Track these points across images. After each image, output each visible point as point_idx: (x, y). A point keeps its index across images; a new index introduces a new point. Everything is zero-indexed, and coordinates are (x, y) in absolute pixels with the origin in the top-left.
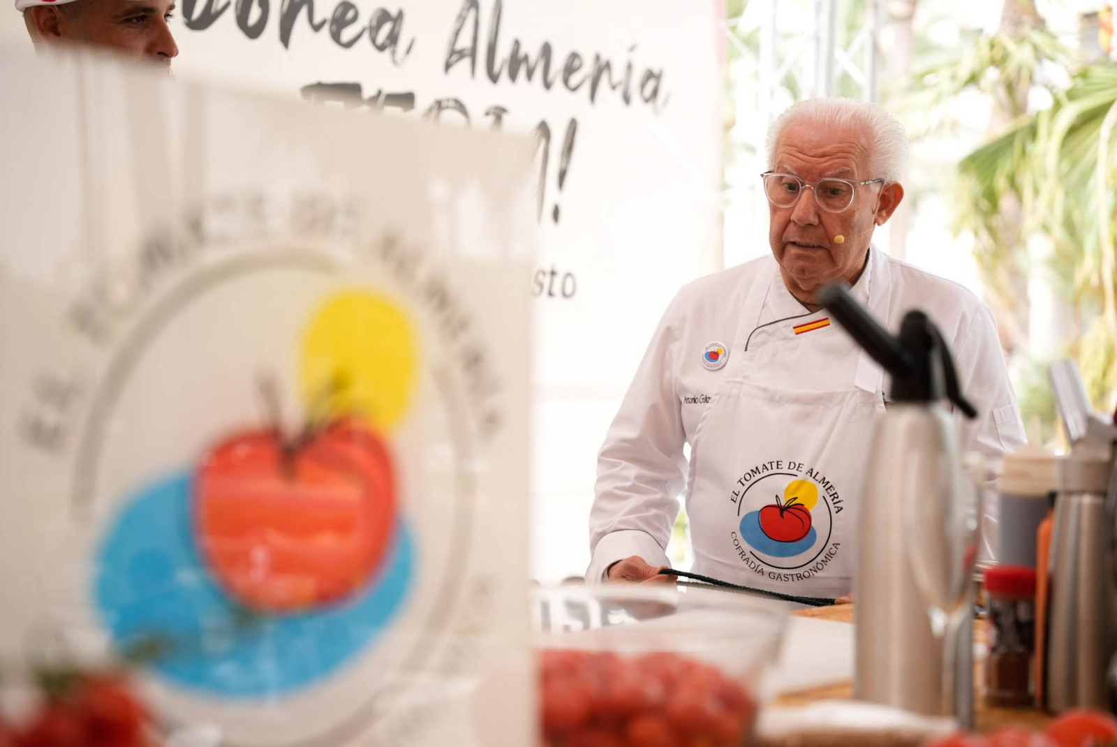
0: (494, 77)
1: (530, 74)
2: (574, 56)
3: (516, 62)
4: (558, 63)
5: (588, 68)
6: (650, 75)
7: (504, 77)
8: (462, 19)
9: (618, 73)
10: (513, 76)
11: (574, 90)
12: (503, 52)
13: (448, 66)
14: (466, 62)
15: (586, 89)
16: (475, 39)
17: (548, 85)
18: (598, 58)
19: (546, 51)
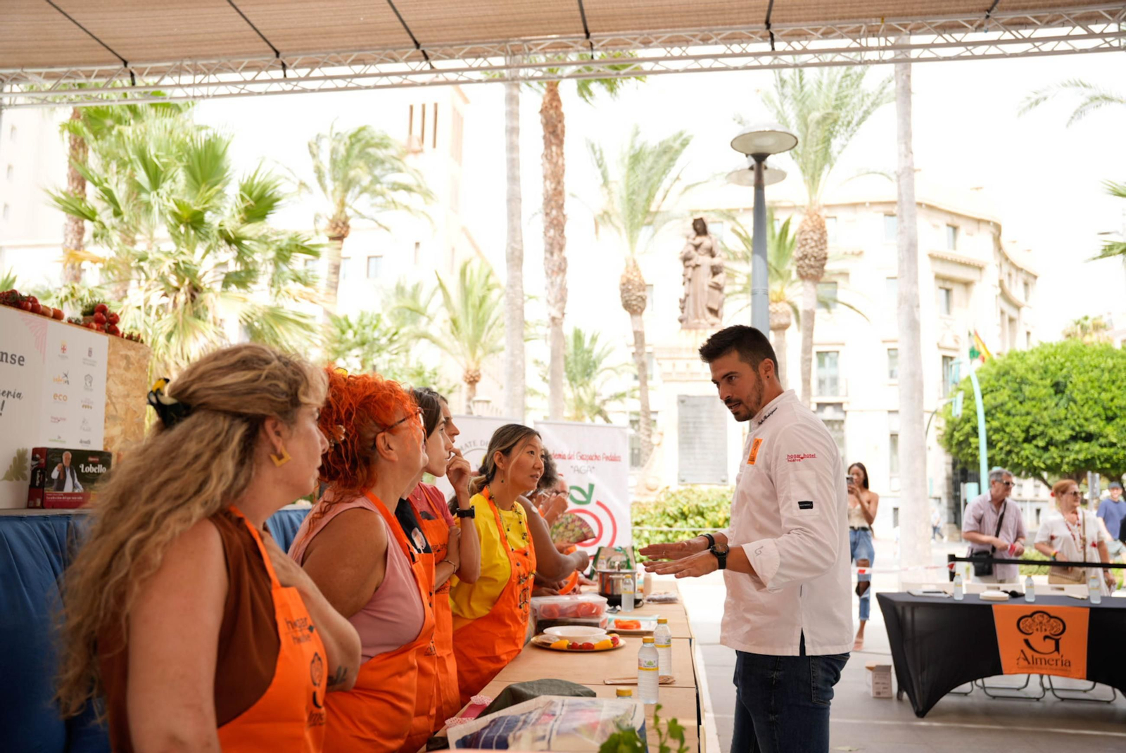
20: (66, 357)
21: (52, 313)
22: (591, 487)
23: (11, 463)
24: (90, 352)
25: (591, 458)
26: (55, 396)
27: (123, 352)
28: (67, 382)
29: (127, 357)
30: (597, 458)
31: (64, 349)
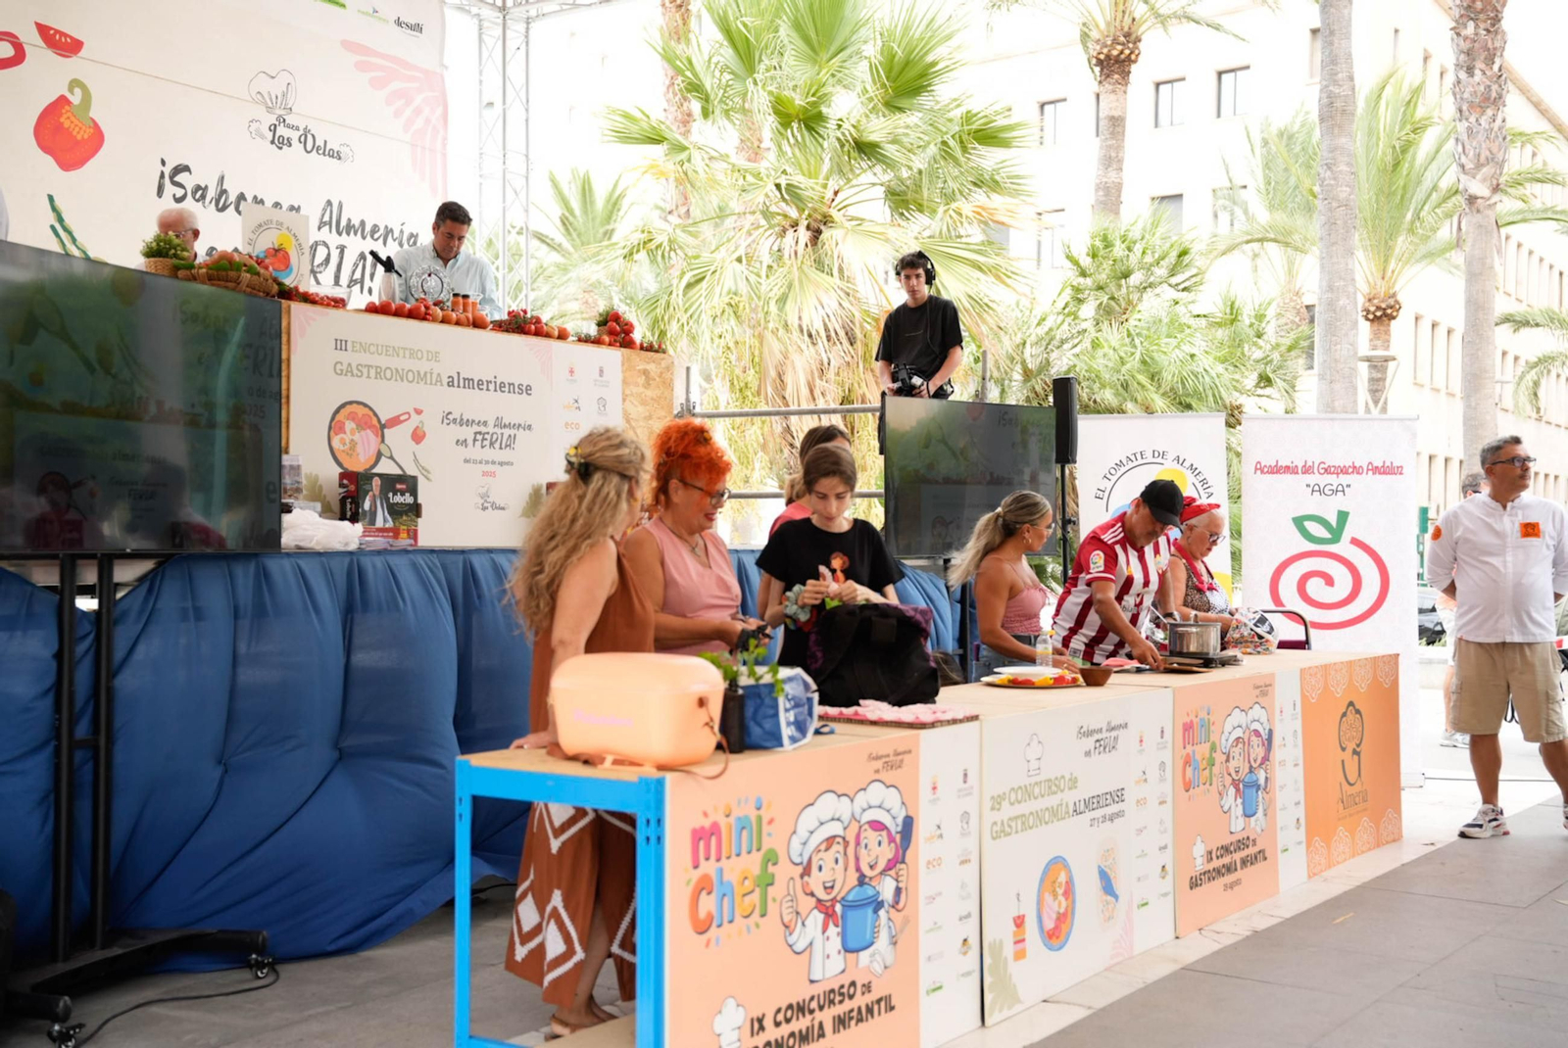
0: (340, 234)
1: (355, 234)
2: (375, 226)
3: (349, 228)
4: (368, 228)
5: (382, 231)
6: (412, 235)
7: (344, 234)
8: (325, 210)
9: (396, 234)
10: (348, 234)
11: (377, 240)
12: (343, 223)
13: (319, 228)
14: (327, 227)
15: (382, 239)
16: (331, 218)
17: (364, 238)
18: (386, 227)
19: (363, 223)
20: (575, 381)
21: (556, 333)
22: (1343, 516)
23: (527, 499)
24: (601, 371)
25: (1344, 471)
26: (567, 424)
27: (641, 367)
28: (578, 408)
29: (645, 372)
30: (1356, 470)
31: (572, 372)
